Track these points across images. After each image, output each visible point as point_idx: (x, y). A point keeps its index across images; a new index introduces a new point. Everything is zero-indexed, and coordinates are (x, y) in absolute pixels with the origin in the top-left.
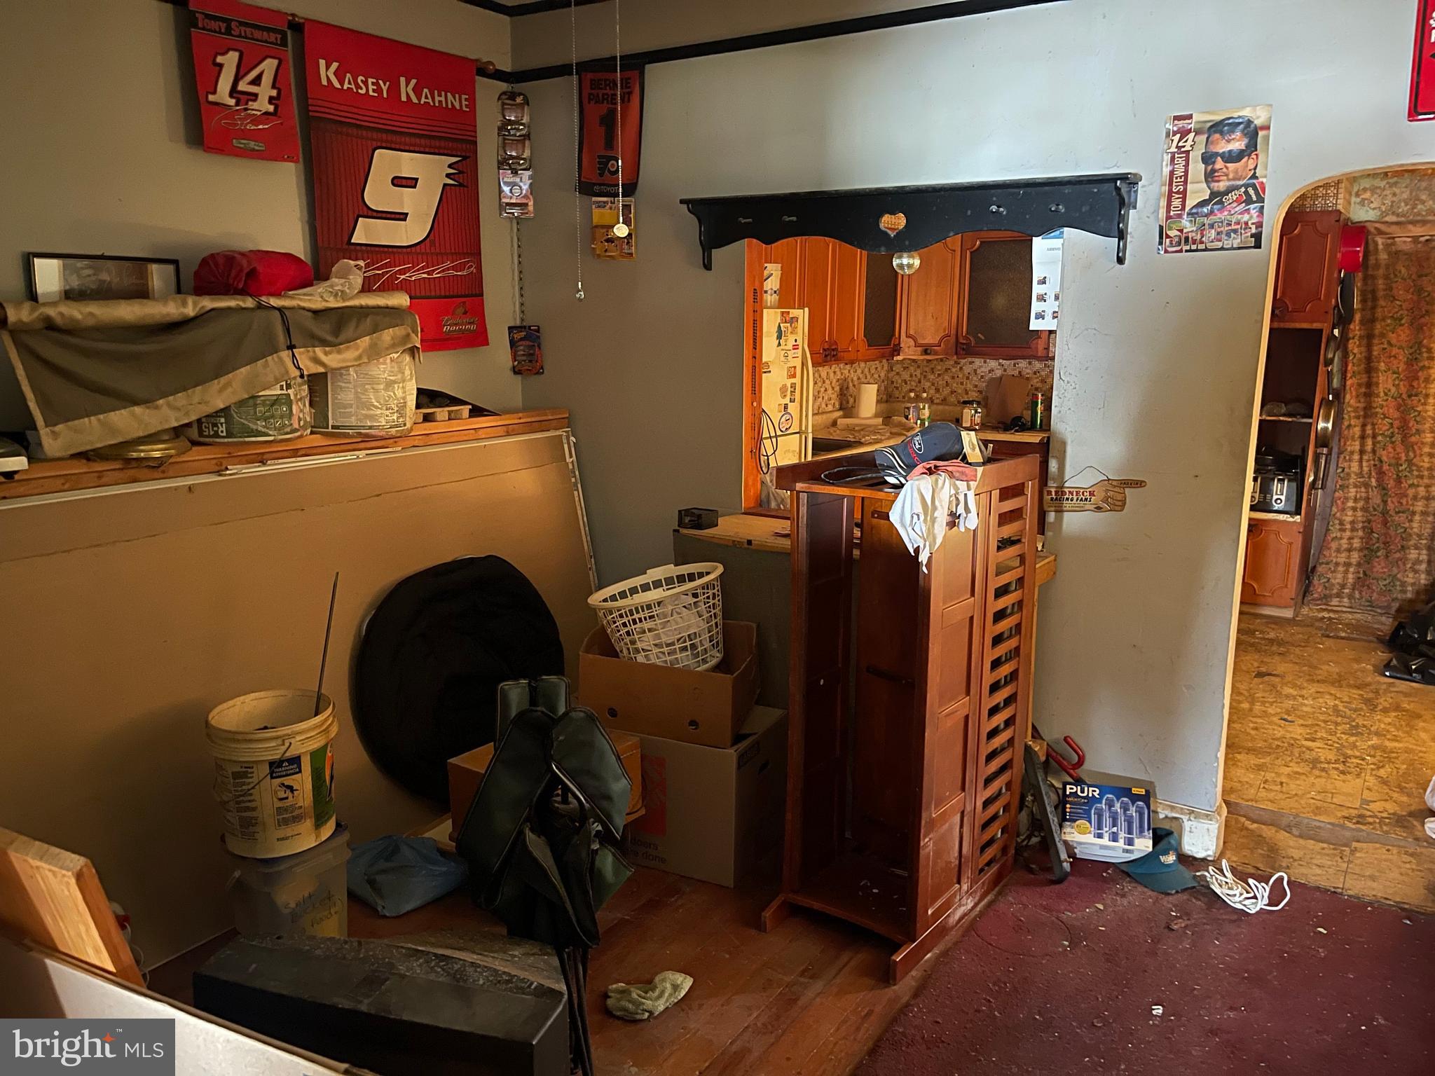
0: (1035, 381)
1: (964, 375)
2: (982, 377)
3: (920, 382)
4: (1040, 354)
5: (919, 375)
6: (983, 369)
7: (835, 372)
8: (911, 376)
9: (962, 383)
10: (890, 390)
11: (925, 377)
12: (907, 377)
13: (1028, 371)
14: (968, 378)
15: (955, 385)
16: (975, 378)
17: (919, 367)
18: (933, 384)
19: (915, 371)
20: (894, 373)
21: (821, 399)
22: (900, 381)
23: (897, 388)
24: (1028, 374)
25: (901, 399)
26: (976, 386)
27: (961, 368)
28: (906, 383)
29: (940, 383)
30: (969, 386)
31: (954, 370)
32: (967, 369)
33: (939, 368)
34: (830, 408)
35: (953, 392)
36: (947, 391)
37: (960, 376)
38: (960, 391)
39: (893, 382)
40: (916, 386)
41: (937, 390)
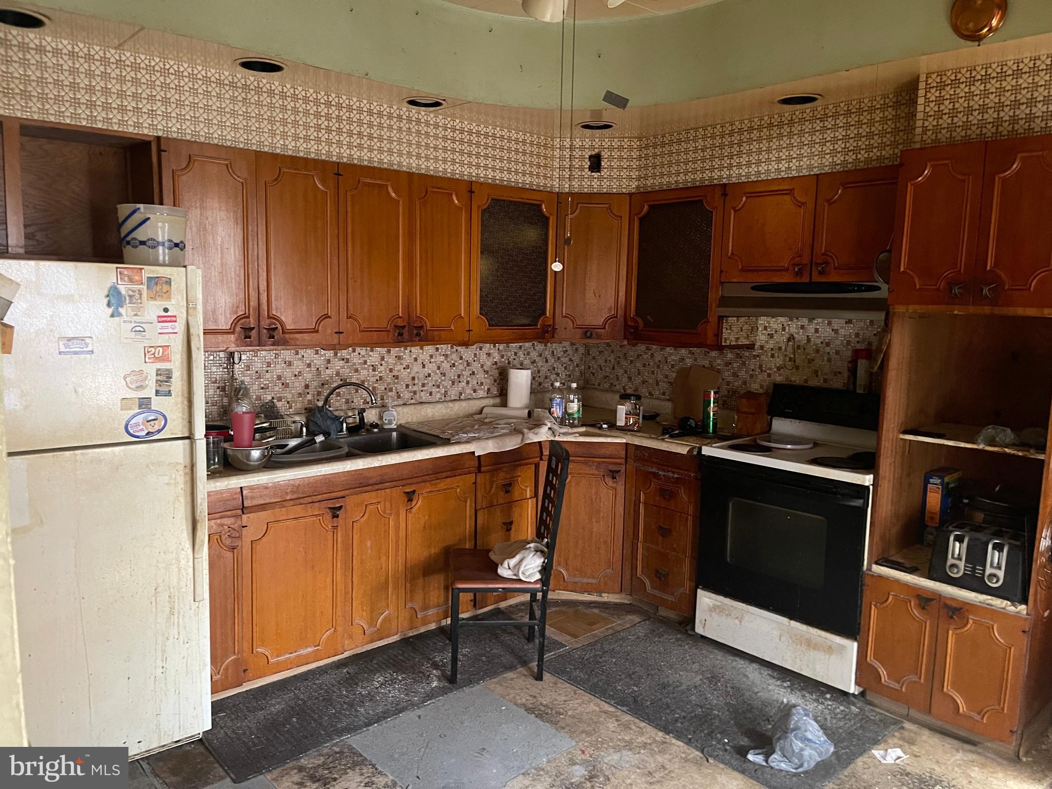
0: (727, 374)
1: (655, 363)
2: (673, 366)
3: (614, 368)
4: (708, 342)
5: (612, 360)
6: (673, 357)
7: (489, 355)
8: (606, 361)
9: (653, 373)
10: (587, 375)
11: (618, 363)
12: (602, 362)
13: (719, 361)
14: (658, 367)
15: (646, 374)
16: (666, 367)
17: (613, 352)
18: (626, 372)
19: (609, 356)
20: (591, 357)
21: (464, 384)
22: (595, 366)
23: (593, 374)
24: (719, 365)
25: (596, 386)
26: (666, 376)
27: (652, 355)
28: (601, 369)
29: (633, 370)
30: (660, 377)
31: (645, 357)
32: (658, 357)
33: (632, 353)
34: (481, 393)
35: (644, 382)
36: (638, 381)
37: (652, 364)
38: (651, 381)
39: (589, 367)
40: (611, 373)
41: (630, 378)
